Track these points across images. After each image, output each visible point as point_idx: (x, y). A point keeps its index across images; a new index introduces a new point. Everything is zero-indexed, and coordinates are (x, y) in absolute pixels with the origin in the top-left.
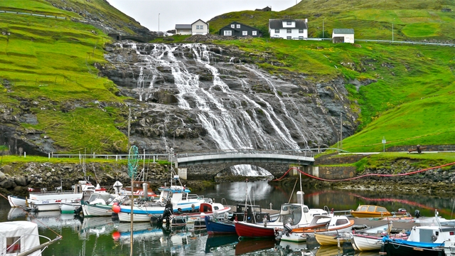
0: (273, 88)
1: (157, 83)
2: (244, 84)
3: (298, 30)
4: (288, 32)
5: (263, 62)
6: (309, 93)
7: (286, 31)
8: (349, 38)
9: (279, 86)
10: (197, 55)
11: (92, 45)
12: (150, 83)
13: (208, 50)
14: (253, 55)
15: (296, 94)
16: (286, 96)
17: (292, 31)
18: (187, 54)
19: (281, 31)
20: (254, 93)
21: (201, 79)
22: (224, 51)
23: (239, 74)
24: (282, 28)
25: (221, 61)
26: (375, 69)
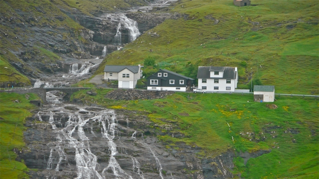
0: (159, 167)
1: (62, 165)
2: (135, 164)
3: (225, 81)
4: (215, 82)
5: (164, 134)
6: (193, 169)
7: (213, 81)
8: (269, 97)
9: (166, 164)
10: (105, 129)
11: (13, 123)
12: (56, 165)
13: (115, 122)
14: (157, 126)
15: (180, 172)
16: (169, 174)
17: (220, 81)
18: (96, 128)
19: (208, 80)
20: (141, 173)
21: (99, 161)
22: (130, 123)
23: (134, 152)
24: (209, 78)
25: (125, 135)
26: (276, 137)
